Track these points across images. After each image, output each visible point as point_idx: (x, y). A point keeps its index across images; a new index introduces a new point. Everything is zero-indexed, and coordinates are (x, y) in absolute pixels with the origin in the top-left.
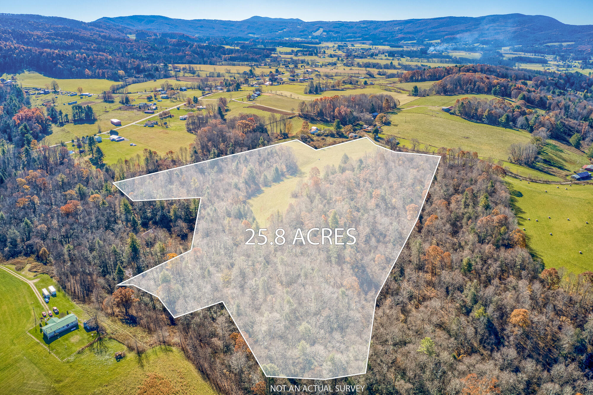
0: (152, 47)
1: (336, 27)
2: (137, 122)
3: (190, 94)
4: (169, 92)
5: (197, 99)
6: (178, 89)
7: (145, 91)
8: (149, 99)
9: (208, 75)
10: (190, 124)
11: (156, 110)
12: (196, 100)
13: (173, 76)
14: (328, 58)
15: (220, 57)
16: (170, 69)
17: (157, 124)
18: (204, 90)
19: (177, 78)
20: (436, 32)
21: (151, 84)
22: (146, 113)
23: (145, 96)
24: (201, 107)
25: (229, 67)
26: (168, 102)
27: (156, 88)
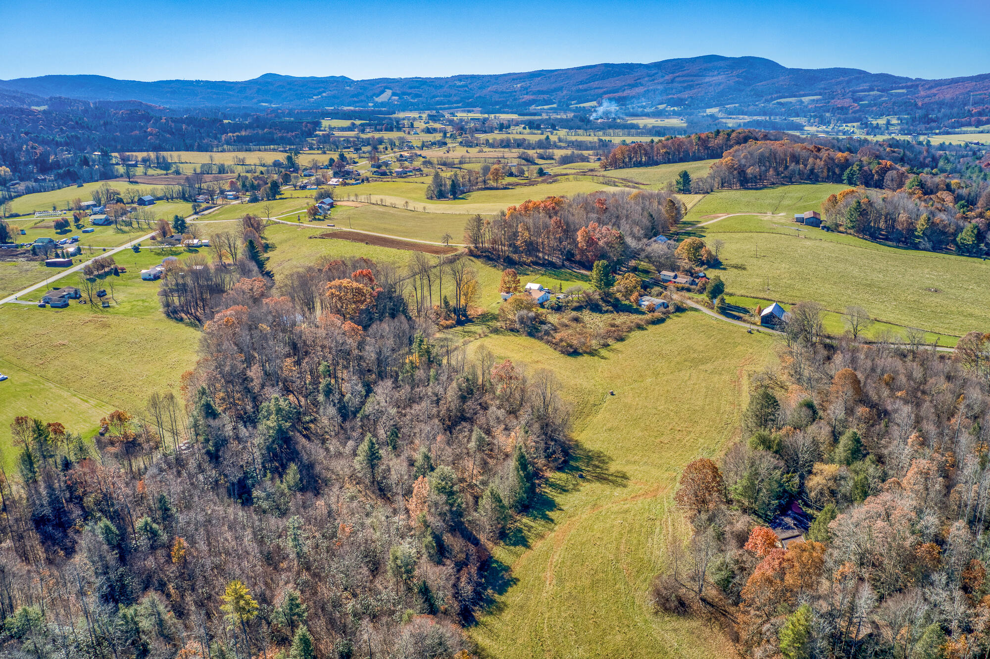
0: (77, 123)
1: (414, 88)
2: (19, 294)
3: (166, 211)
4: (111, 208)
5: (183, 222)
6: (132, 202)
7: (55, 209)
8: (62, 227)
9: (198, 171)
10: (172, 291)
11: (78, 257)
12: (180, 225)
13: (122, 176)
14: (423, 134)
15: (216, 138)
16: (114, 161)
17: (76, 296)
18: (195, 201)
19: (130, 178)
20: (586, 90)
21: (70, 194)
22: (49, 265)
23: (50, 221)
24: (196, 241)
25: (241, 155)
26: (109, 232)
27: (79, 201)
